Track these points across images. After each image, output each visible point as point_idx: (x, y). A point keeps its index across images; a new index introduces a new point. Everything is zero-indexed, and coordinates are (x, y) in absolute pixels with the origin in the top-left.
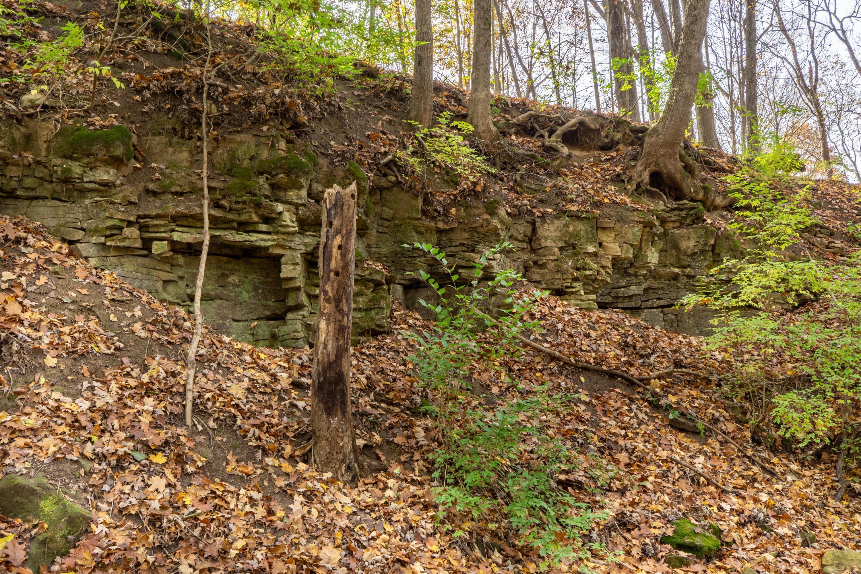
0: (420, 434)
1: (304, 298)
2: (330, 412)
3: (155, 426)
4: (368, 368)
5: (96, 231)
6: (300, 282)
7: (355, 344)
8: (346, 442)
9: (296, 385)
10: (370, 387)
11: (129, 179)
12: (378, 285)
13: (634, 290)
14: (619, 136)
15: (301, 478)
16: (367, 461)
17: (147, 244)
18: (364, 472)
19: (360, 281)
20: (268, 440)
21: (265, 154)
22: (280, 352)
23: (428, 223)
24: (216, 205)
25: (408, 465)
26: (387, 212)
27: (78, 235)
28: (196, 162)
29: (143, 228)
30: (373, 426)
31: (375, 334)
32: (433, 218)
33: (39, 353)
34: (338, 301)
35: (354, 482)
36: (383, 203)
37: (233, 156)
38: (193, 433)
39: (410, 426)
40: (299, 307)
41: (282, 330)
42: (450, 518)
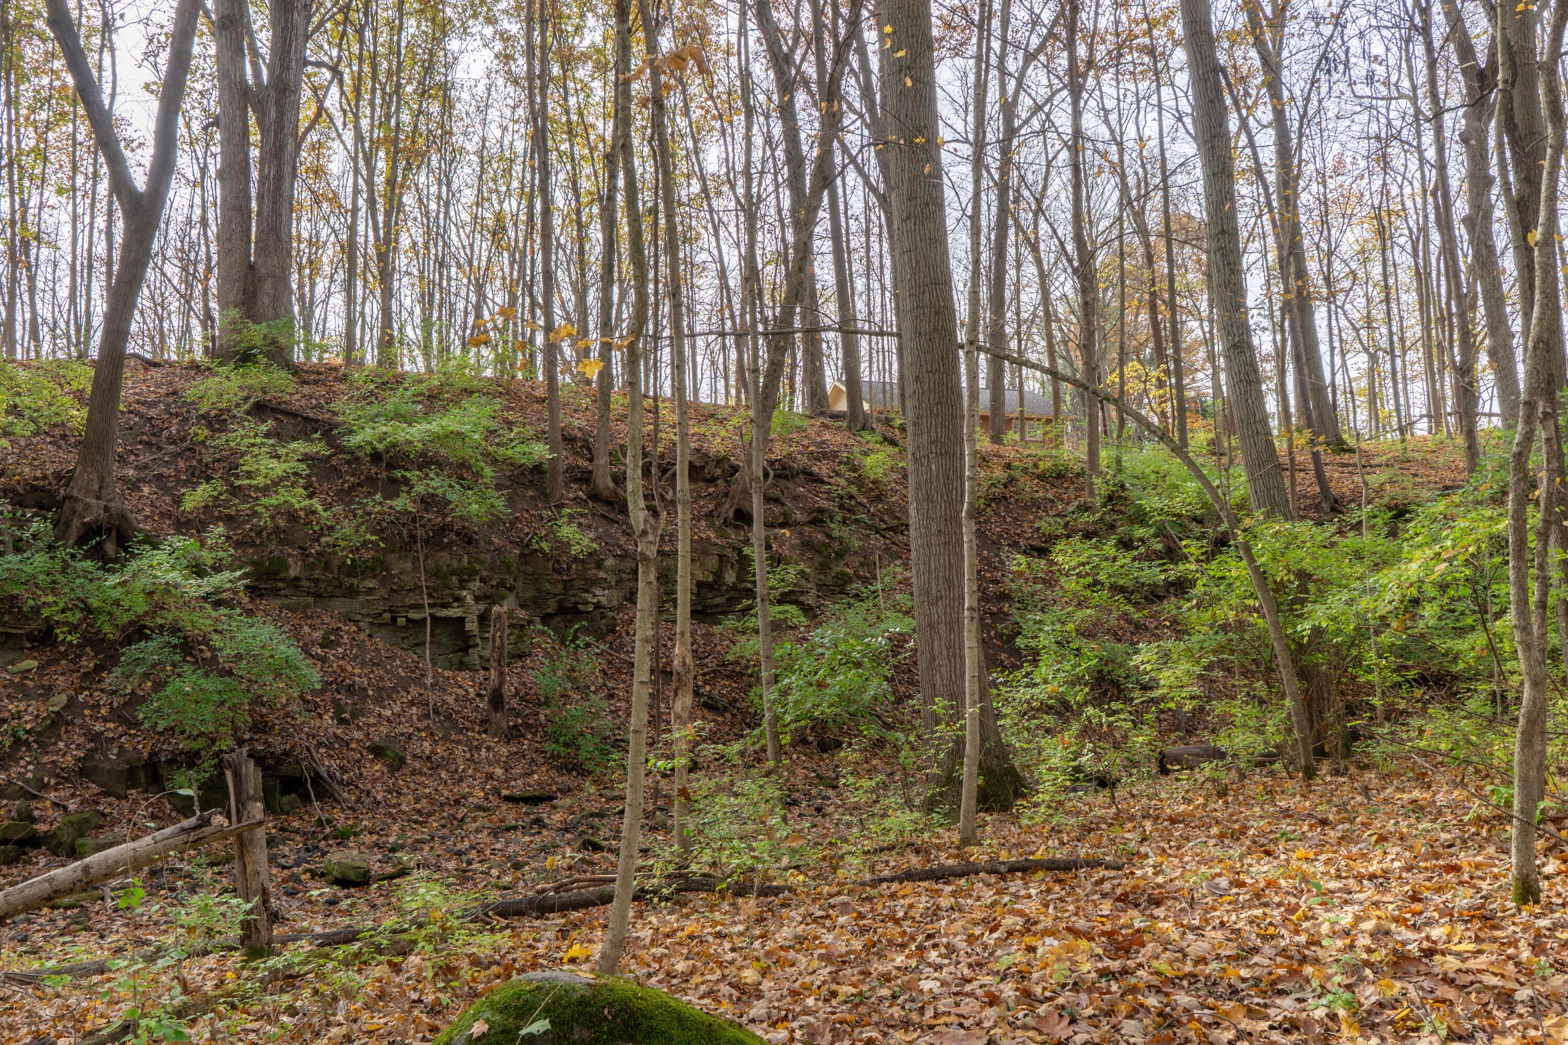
0: (542, 718)
1: (478, 641)
2: (496, 711)
3: (419, 720)
4: (515, 681)
5: (368, 615)
6: (476, 632)
7: (509, 665)
8: (504, 725)
9: (478, 695)
10: (517, 694)
11: (382, 584)
12: (522, 626)
13: (718, 600)
14: (719, 471)
15: (484, 741)
16: (514, 732)
17: (394, 619)
18: (513, 738)
19: (512, 626)
20: (467, 724)
21: (455, 564)
22: (466, 674)
23: (556, 577)
24: (430, 596)
25: (535, 734)
26: (530, 570)
27: (358, 617)
28: (416, 568)
29: (391, 611)
30: (518, 715)
31: (520, 657)
32: (560, 573)
33: (365, 689)
34: (499, 661)
35: (508, 743)
36: (526, 564)
37: (437, 566)
38: (435, 722)
39: (537, 714)
40: (476, 645)
41: (466, 659)
42: (553, 757)
